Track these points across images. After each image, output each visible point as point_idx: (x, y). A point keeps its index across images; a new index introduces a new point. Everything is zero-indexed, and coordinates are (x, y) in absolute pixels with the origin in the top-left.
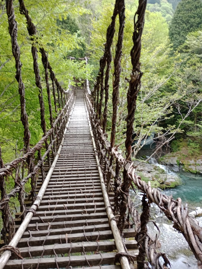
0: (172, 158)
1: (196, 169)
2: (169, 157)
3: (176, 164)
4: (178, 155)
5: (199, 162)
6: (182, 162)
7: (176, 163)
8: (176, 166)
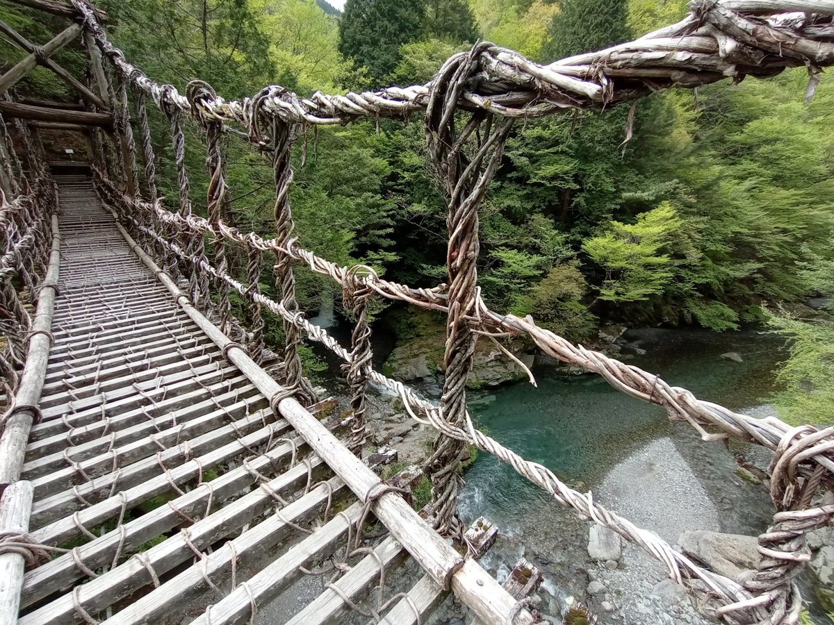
0: (413, 360)
1: (477, 378)
2: (406, 361)
3: (429, 376)
4: (423, 350)
5: (480, 359)
6: (440, 366)
7: (428, 372)
8: (429, 380)
